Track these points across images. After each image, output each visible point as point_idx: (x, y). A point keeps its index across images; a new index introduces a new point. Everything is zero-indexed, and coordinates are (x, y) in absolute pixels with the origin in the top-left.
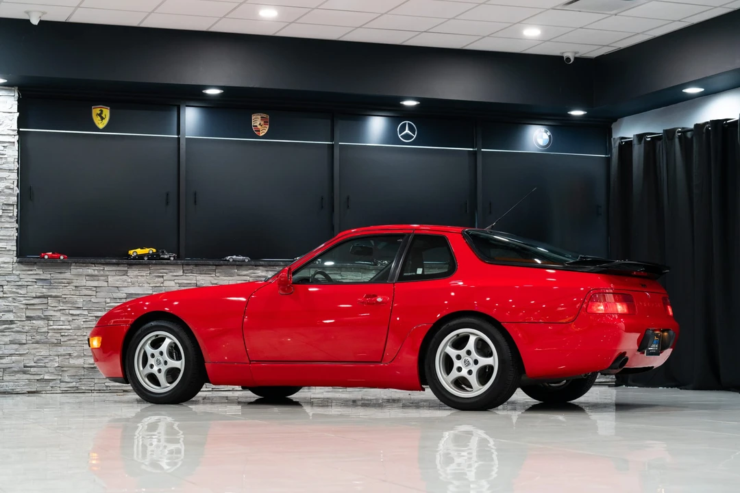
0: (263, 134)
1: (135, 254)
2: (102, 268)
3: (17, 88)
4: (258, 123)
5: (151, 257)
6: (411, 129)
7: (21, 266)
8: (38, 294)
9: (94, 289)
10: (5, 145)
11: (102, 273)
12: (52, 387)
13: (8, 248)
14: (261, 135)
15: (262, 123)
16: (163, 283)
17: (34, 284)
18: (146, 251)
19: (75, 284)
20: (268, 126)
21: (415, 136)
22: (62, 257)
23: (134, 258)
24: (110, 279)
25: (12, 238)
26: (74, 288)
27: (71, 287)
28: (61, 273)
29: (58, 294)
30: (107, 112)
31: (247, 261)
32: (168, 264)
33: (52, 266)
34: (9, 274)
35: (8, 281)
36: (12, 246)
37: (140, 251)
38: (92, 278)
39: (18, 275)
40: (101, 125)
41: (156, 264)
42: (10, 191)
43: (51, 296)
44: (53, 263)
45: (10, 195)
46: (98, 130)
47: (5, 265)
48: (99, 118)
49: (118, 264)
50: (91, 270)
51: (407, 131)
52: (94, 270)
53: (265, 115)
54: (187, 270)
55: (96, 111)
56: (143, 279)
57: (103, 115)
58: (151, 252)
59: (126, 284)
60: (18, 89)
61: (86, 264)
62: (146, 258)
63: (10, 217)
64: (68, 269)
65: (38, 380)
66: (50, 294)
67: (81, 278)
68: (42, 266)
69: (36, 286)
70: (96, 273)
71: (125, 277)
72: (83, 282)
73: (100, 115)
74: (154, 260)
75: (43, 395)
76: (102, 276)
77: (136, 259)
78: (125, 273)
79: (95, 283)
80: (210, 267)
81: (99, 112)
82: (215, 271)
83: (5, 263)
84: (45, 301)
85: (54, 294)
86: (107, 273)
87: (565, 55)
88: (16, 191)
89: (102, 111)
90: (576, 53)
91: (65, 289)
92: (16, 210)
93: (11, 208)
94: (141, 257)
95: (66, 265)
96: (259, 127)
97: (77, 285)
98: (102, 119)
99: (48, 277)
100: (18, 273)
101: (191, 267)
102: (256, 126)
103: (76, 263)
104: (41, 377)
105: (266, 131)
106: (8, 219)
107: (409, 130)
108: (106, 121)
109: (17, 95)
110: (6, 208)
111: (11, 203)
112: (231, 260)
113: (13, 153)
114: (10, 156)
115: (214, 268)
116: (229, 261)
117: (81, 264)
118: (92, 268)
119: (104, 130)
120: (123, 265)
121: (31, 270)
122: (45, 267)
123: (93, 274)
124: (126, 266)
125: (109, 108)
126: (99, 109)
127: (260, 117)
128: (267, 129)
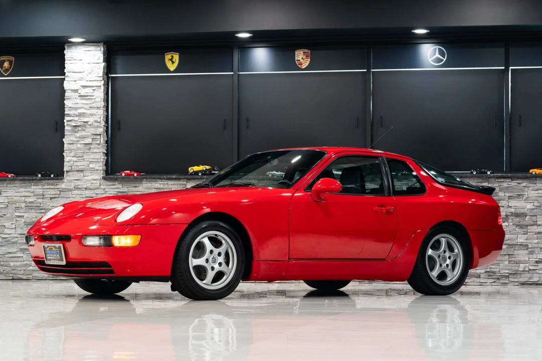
0: (305, 66)
1: (192, 171)
2: (166, 183)
3: (102, 43)
4: (301, 58)
5: (204, 173)
6: (441, 53)
7: (106, 181)
10: (94, 88)
11: (167, 186)
13: (96, 168)
14: (303, 67)
15: (304, 57)
18: (201, 168)
20: (309, 60)
21: (445, 60)
22: (135, 174)
23: (191, 174)
25: (99, 160)
28: (136, 187)
30: (176, 57)
33: (129, 181)
34: (98, 188)
35: (97, 194)
36: (100, 166)
37: (196, 168)
38: (159, 190)
39: (104, 189)
40: (172, 67)
42: (98, 124)
44: (129, 179)
45: (98, 127)
46: (170, 72)
47: (94, 182)
48: (171, 62)
49: (179, 179)
51: (437, 55)
52: (160, 184)
53: (306, 51)
55: (168, 57)
57: (174, 60)
58: (205, 169)
60: (104, 44)
62: (200, 174)
63: (98, 144)
64: (140, 184)
68: (121, 181)
73: (171, 60)
76: (167, 189)
77: (193, 175)
78: (185, 186)
81: (170, 58)
83: (94, 180)
86: (171, 186)
88: (102, 123)
89: (172, 57)
92: (102, 139)
93: (98, 137)
94: (196, 173)
95: (139, 180)
96: (302, 60)
98: (173, 63)
99: (125, 190)
100: (104, 187)
102: (299, 60)
103: (146, 179)
105: (307, 64)
106: (97, 146)
107: (439, 54)
108: (176, 65)
109: (102, 49)
110: (95, 137)
111: (98, 133)
112: (270, 175)
113: (100, 94)
114: (97, 97)
116: (268, 175)
117: (151, 180)
118: (159, 182)
119: (174, 71)
120: (182, 180)
121: (114, 185)
122: (124, 183)
123: (160, 187)
124: (186, 180)
125: (178, 54)
126: (171, 55)
127: (302, 52)
128: (308, 62)
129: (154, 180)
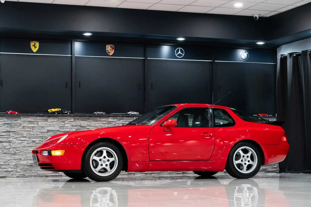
0: (112, 54)
1: (51, 111)
2: (35, 118)
4: (109, 49)
5: (59, 112)
6: (182, 51)
8: (5, 131)
9: (32, 128)
11: (35, 120)
12: (12, 174)
14: (111, 55)
15: (111, 49)
16: (64, 125)
17: (3, 125)
18: (56, 110)
19: (23, 126)
20: (114, 51)
21: (183, 55)
22: (16, 113)
23: (51, 113)
24: (39, 123)
26: (22, 128)
27: (21, 127)
28: (16, 120)
29: (15, 130)
30: (37, 44)
31: (104, 114)
32: (66, 116)
33: (12, 117)
37: (53, 110)
38: (30, 123)
40: (35, 51)
41: (61, 116)
43: (11, 131)
44: (12, 116)
48: (34, 47)
49: (43, 116)
50: (30, 119)
51: (180, 52)
52: (32, 119)
53: (112, 45)
54: (76, 119)
55: (32, 44)
56: (55, 123)
57: (36, 46)
58: (59, 110)
59: (47, 125)
61: (28, 116)
62: (56, 113)
64: (19, 119)
65: (5, 171)
66: (11, 130)
67: (25, 123)
68: (7, 117)
69: (4, 127)
70: (33, 120)
71: (46, 122)
72: (26, 124)
73: (34, 46)
74: (60, 114)
75: (8, 178)
76: (35, 122)
77: (52, 114)
78: (47, 121)
79: (32, 125)
80: (87, 117)
81: (34, 44)
82: (89, 119)
84: (8, 134)
85: (13, 130)
86: (38, 120)
87: (254, 16)
89: (35, 44)
90: (260, 15)
91: (18, 128)
94: (54, 113)
95: (18, 116)
96: (110, 51)
97: (24, 126)
98: (35, 47)
99: (10, 122)
101: (78, 117)
102: (108, 51)
103: (23, 116)
104: (7, 170)
105: (113, 53)
107: (181, 52)
108: (37, 49)
112: (97, 114)
115: (89, 117)
116: (95, 114)
117: (26, 116)
118: (31, 118)
119: (36, 53)
120: (45, 117)
121: (2, 119)
122: (8, 118)
123: (31, 121)
124: (47, 117)
125: (38, 42)
126: (34, 43)
127: (110, 46)
128: (113, 52)
129: (27, 116)
